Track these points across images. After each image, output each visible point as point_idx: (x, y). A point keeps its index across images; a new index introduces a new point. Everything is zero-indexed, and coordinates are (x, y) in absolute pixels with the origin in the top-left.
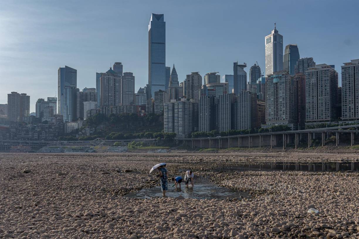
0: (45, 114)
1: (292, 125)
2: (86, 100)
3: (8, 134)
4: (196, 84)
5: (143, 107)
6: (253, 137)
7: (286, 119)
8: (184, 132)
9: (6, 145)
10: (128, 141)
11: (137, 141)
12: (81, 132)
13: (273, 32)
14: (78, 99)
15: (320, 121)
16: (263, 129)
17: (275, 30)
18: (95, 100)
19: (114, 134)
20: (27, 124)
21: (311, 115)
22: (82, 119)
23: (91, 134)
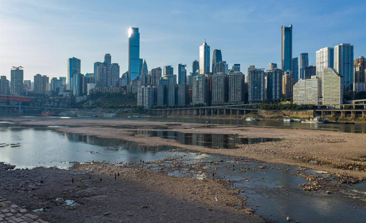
0: (60, 90)
1: (205, 104)
2: (89, 83)
3: (36, 103)
4: (157, 75)
5: (125, 88)
6: (186, 110)
7: (203, 100)
8: (149, 105)
9: (36, 110)
10: (116, 110)
11: (122, 110)
12: (86, 103)
13: (204, 44)
14: (83, 81)
15: (219, 102)
16: (191, 105)
17: (205, 43)
18: (94, 83)
19: (107, 105)
20: (48, 96)
21: (215, 99)
22: (86, 94)
23: (92, 104)
